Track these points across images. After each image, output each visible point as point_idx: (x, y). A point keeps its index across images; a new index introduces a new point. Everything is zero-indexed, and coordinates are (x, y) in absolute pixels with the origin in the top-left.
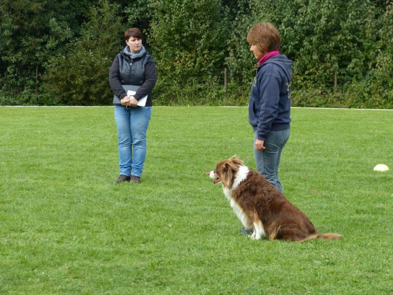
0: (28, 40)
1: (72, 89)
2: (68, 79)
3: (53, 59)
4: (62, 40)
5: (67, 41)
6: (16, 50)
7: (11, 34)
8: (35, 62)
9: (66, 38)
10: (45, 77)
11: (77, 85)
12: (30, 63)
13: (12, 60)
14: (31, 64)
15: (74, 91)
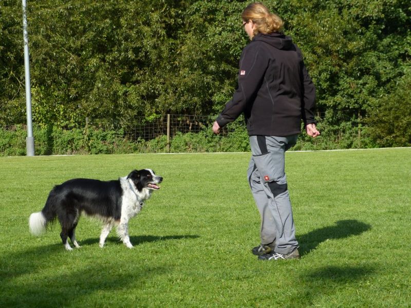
0: (346, 82)
1: (395, 132)
2: (391, 121)
3: (373, 101)
4: (384, 79)
5: (388, 81)
6: (334, 93)
7: (328, 76)
8: (354, 105)
9: (387, 78)
10: (366, 119)
11: (401, 127)
12: (349, 106)
13: (330, 104)
14: (351, 107)
15: (398, 134)
